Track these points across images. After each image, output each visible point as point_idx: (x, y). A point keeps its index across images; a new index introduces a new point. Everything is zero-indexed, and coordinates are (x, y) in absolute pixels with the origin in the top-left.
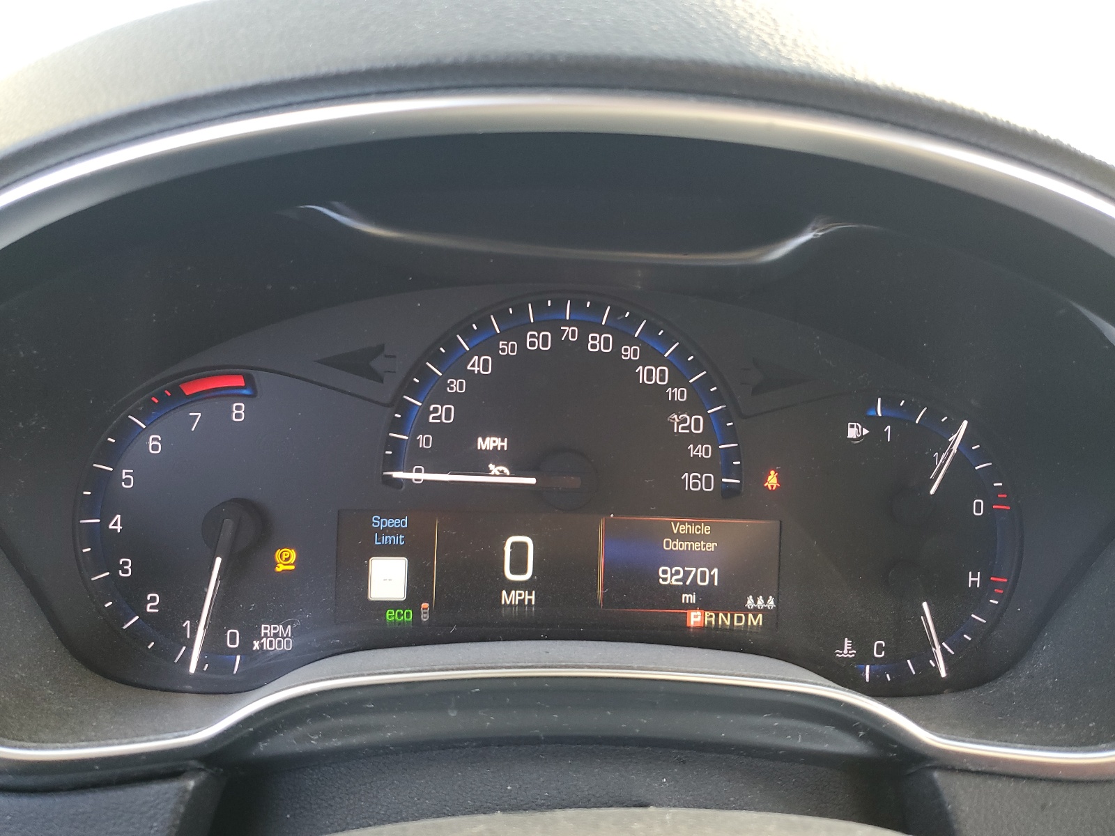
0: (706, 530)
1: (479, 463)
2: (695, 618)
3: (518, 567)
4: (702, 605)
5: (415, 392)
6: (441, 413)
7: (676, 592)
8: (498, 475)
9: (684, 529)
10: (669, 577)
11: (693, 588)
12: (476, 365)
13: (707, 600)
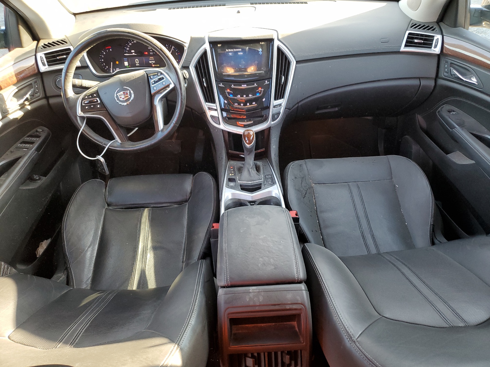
0: (153, 58)
1: (132, 53)
2: (153, 66)
3: (137, 62)
4: (153, 64)
5: (125, 47)
6: (128, 49)
7: (151, 64)
8: (134, 54)
9: (151, 58)
10: (150, 62)
11: (153, 63)
12: (130, 44)
13: (154, 64)
